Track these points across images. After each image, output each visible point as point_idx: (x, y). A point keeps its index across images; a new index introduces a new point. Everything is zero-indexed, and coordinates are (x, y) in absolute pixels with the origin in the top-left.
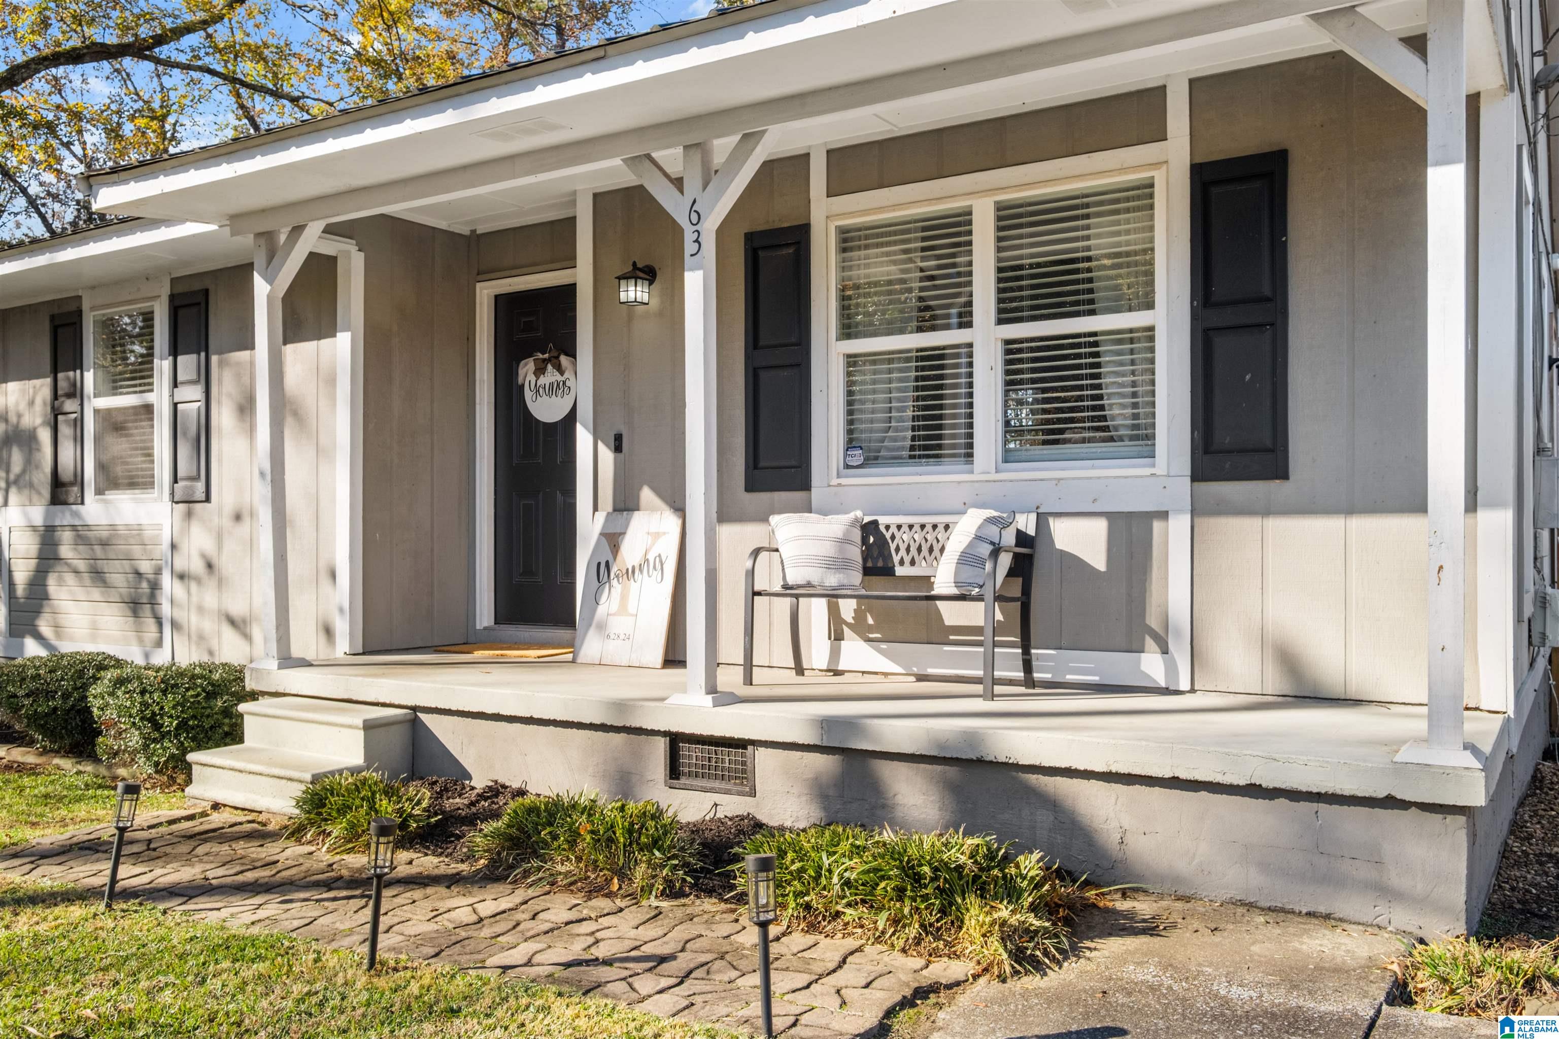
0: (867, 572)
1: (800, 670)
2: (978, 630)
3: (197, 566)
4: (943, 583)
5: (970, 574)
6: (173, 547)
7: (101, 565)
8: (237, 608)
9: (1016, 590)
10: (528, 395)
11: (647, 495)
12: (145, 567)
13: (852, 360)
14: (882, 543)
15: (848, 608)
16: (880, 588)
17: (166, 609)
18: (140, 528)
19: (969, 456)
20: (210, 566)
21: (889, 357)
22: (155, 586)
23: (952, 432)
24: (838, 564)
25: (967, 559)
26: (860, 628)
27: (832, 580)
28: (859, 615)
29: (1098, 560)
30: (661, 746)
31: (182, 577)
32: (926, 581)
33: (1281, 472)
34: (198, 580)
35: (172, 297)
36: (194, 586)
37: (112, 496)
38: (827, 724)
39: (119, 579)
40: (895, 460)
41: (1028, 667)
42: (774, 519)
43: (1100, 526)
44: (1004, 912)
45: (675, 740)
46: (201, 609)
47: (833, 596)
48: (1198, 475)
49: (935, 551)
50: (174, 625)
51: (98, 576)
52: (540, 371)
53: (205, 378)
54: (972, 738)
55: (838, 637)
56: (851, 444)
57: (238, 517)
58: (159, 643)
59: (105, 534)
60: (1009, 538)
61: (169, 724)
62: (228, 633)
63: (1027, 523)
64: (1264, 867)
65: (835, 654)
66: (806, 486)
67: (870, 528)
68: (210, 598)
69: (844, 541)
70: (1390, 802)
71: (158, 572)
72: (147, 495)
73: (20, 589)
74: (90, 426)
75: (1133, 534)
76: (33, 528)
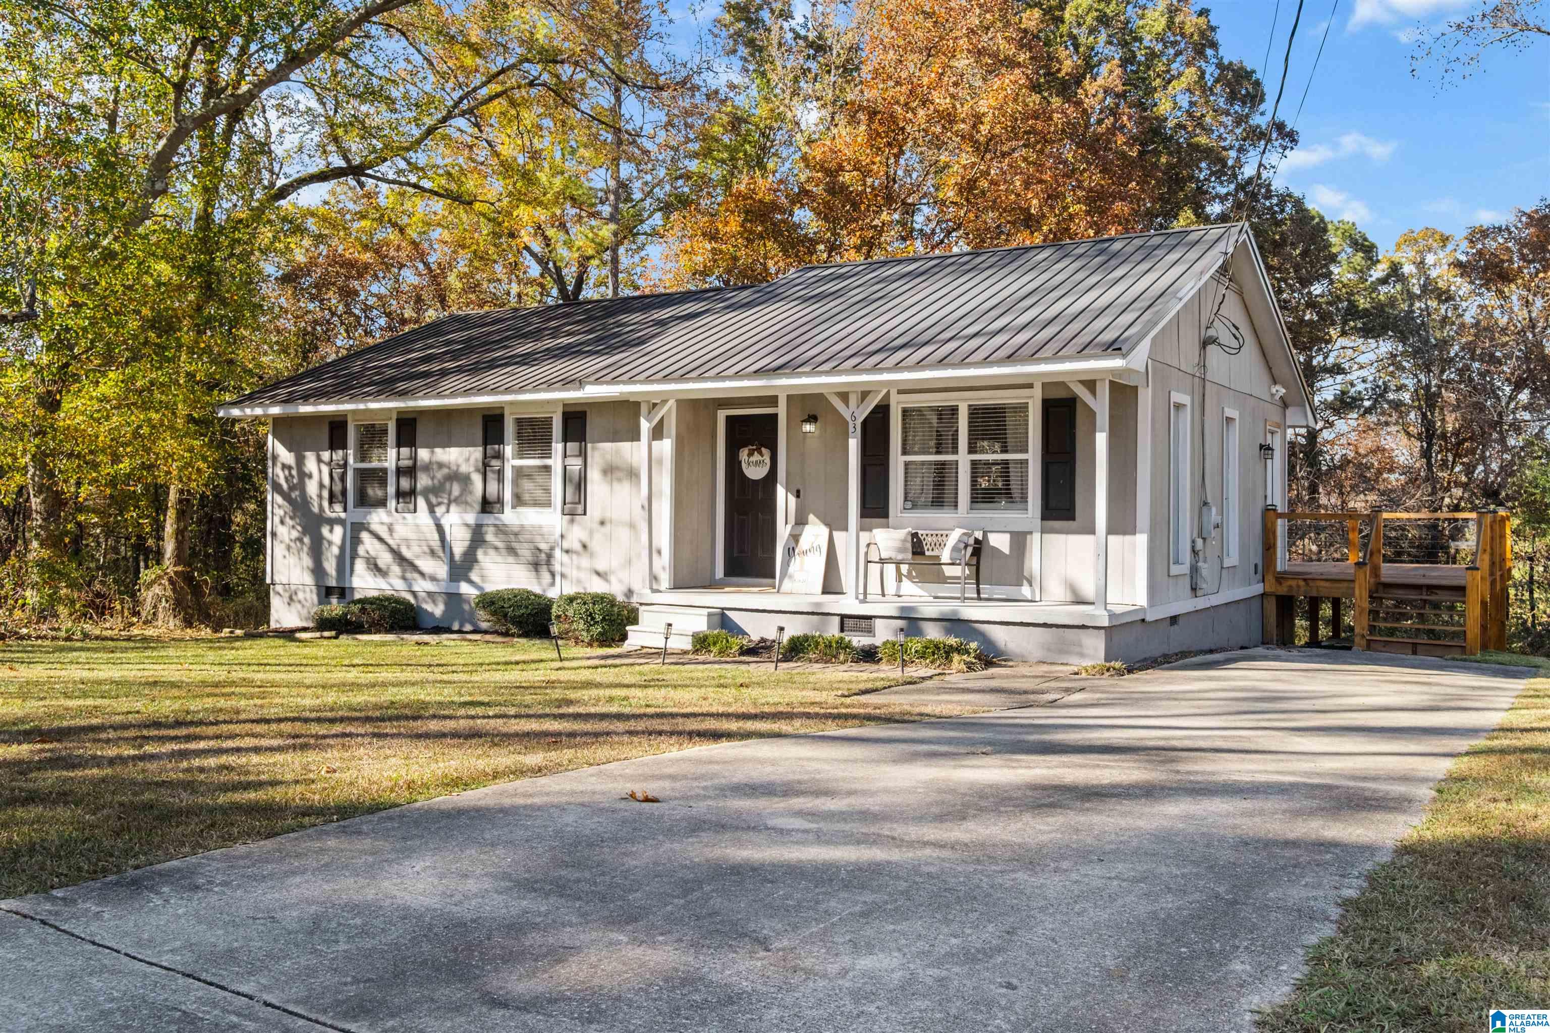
0: (914, 553)
1: (883, 595)
2: (958, 578)
3: (577, 546)
4: (945, 557)
5: (956, 555)
6: (562, 536)
7: (514, 545)
8: (601, 568)
9: (974, 562)
10: (744, 465)
11: (811, 517)
12: (544, 546)
13: (907, 464)
14: (920, 542)
15: (904, 568)
16: (919, 560)
17: (557, 568)
18: (540, 527)
19: (956, 506)
20: (585, 547)
21: (923, 463)
22: (550, 556)
23: (948, 497)
24: (901, 550)
25: (955, 549)
26: (909, 577)
27: (900, 557)
28: (909, 572)
29: (1006, 550)
30: (837, 620)
31: (567, 552)
32: (938, 557)
33: (1073, 518)
34: (577, 553)
35: (564, 413)
36: (575, 557)
37: (520, 509)
38: (903, 609)
39: (525, 552)
40: (925, 506)
41: (978, 592)
42: (875, 531)
43: (1007, 537)
44: (965, 657)
45: (843, 617)
46: (579, 568)
47: (898, 563)
48: (1044, 518)
49: (942, 545)
50: (563, 576)
51: (512, 551)
52: (750, 454)
53: (583, 454)
55: (900, 581)
56: (906, 500)
57: (602, 523)
58: (553, 584)
59: (516, 529)
60: (971, 541)
61: (598, 618)
62: (595, 578)
63: (979, 535)
64: (1049, 650)
65: (898, 588)
66: (886, 515)
67: (915, 535)
68: (585, 562)
69: (905, 541)
70: (1084, 627)
71: (552, 549)
72: (546, 510)
73: (457, 557)
74: (508, 474)
75: (1019, 540)
76: (467, 525)
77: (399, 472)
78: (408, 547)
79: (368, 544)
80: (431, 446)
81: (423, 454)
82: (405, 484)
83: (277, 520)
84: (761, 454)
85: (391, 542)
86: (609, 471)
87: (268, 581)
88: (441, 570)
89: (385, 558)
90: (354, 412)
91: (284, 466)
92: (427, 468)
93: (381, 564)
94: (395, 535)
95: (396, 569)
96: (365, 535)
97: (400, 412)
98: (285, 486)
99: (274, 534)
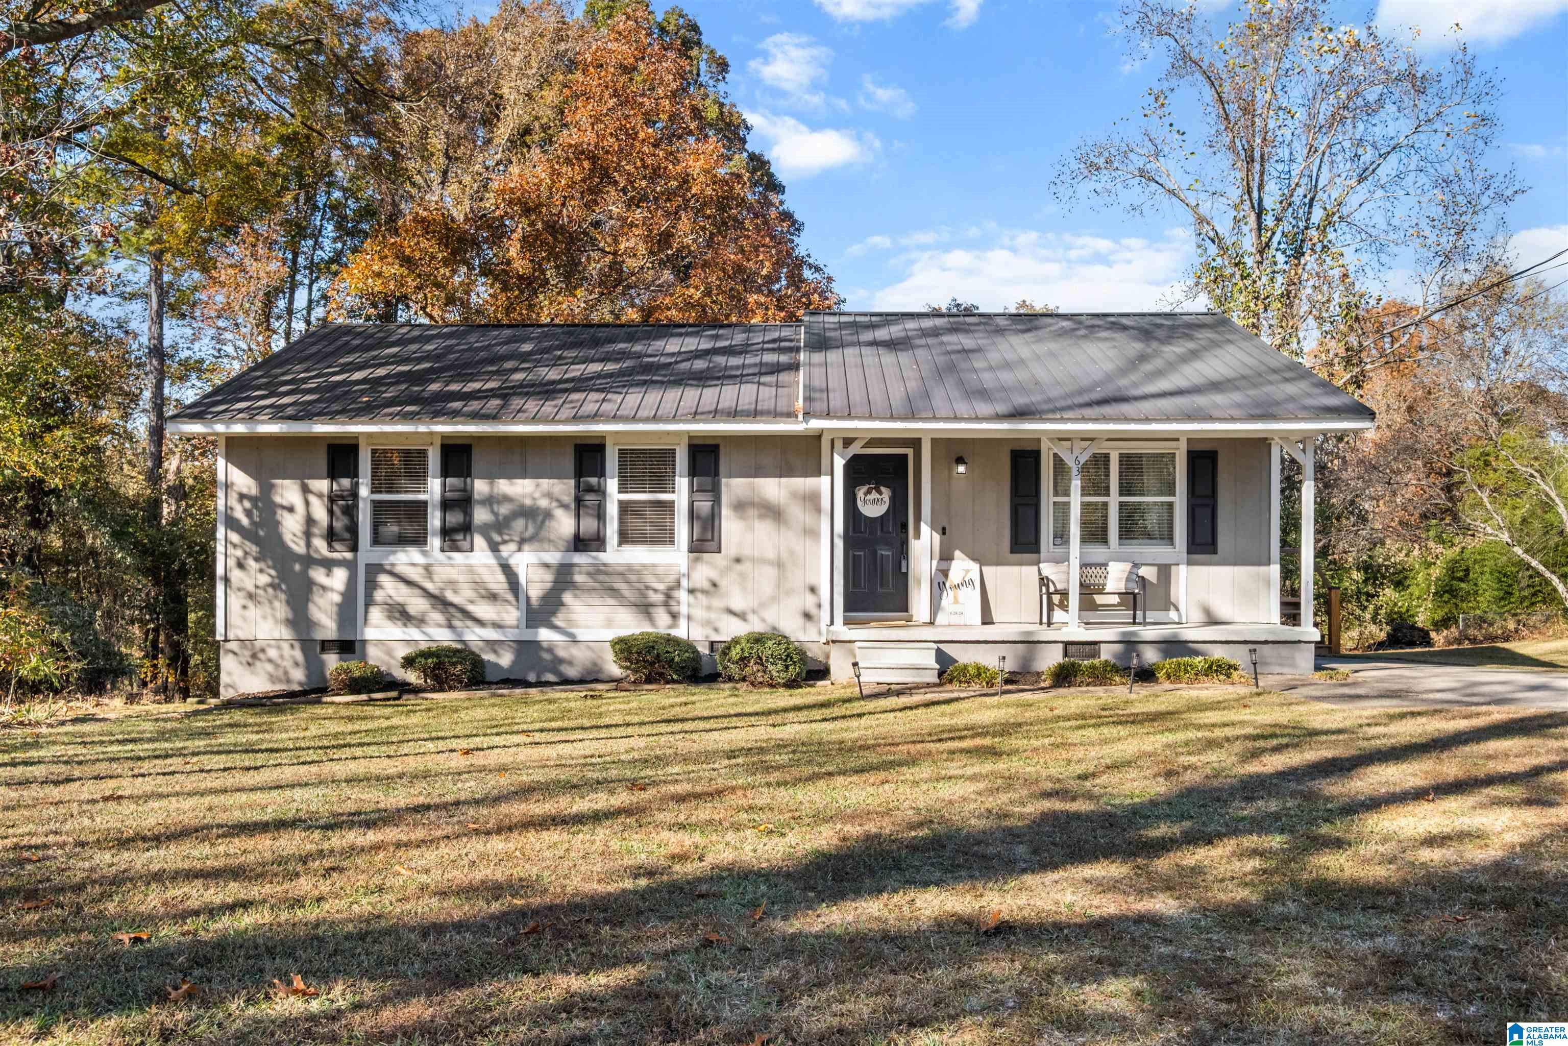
3: (705, 585)
6: (686, 575)
7: (615, 585)
8: (736, 607)
10: (862, 503)
11: (957, 553)
12: (660, 586)
13: (1056, 505)
17: (680, 608)
18: (653, 566)
19: (1105, 542)
20: (715, 585)
22: (670, 597)
29: (1153, 579)
31: (692, 591)
34: (704, 592)
35: (691, 446)
36: (702, 597)
37: (629, 547)
39: (629, 592)
43: (1155, 569)
46: (709, 608)
48: (1189, 552)
50: (689, 617)
51: (612, 592)
52: (869, 492)
53: (715, 492)
54: (1175, 635)
56: (1055, 537)
57: (738, 560)
59: (622, 569)
62: (732, 620)
66: (1037, 551)
68: (715, 601)
71: (673, 588)
72: (668, 548)
73: (534, 602)
74: (612, 510)
75: (1165, 571)
76: (546, 565)
77: (446, 505)
78: (455, 591)
79: (388, 588)
80: (491, 476)
81: (480, 487)
82: (455, 518)
83: (231, 562)
84: (880, 493)
85: (429, 586)
86: (740, 507)
87: (219, 637)
88: (512, 615)
89: (417, 604)
90: (370, 435)
91: (242, 497)
92: (490, 501)
93: (412, 610)
94: (436, 578)
95: (437, 617)
96: (383, 579)
97: (444, 437)
98: (245, 521)
99: (226, 580)
